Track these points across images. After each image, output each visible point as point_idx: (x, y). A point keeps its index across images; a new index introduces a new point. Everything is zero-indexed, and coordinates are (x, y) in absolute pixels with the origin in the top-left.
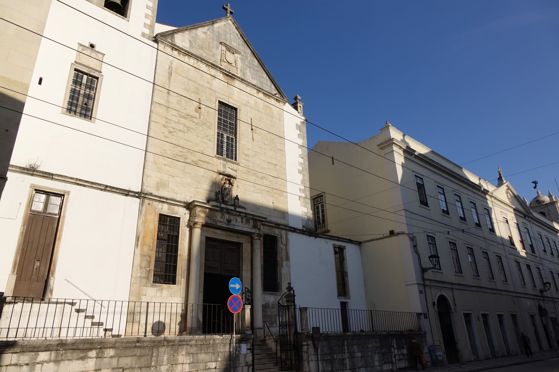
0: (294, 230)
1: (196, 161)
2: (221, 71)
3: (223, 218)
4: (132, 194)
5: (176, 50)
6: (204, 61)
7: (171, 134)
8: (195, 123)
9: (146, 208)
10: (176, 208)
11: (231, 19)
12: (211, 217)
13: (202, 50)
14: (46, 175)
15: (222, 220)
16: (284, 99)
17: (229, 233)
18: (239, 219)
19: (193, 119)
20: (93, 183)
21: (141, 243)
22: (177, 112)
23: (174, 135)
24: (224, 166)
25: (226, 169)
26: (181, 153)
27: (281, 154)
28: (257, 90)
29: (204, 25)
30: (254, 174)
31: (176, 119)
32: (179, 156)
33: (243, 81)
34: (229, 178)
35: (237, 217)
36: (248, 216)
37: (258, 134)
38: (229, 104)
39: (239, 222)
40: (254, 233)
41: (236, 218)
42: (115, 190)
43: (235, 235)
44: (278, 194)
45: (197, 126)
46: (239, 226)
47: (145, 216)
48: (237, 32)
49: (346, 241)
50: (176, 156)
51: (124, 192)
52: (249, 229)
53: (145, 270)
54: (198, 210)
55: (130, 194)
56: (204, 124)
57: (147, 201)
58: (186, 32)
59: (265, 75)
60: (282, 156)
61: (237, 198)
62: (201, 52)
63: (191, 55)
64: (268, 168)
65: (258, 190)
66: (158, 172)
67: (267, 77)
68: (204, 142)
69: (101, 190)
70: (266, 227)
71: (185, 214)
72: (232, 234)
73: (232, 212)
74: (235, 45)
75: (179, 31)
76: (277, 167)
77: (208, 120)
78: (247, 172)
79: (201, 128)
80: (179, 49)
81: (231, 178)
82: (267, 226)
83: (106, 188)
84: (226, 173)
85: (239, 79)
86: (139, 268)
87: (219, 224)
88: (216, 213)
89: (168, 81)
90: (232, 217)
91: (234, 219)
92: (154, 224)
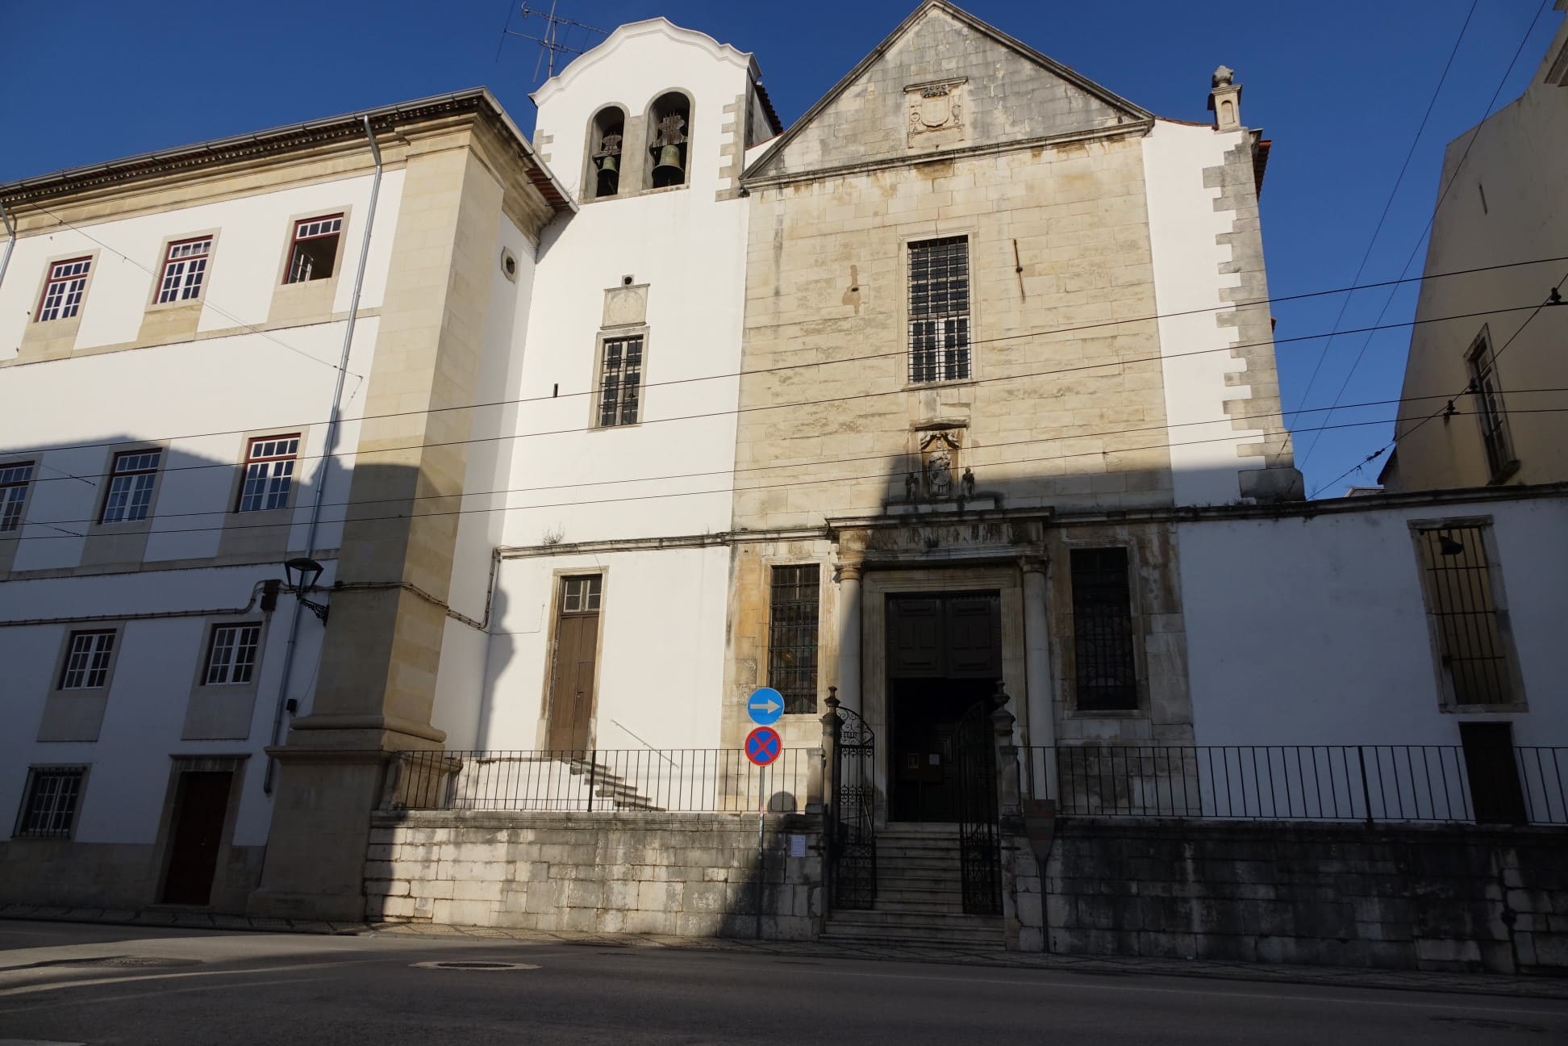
0: (1196, 514)
1: (851, 422)
2: (908, 165)
3: (916, 539)
4: (710, 541)
5: (787, 184)
6: (855, 168)
7: (787, 383)
8: (843, 333)
9: (742, 562)
10: (807, 544)
11: (934, 5)
12: (881, 544)
13: (854, 142)
14: (568, 549)
15: (912, 546)
16: (1139, 118)
17: (949, 573)
18: (965, 532)
19: (840, 323)
20: (637, 541)
21: (736, 634)
22: (797, 328)
23: (793, 384)
24: (931, 405)
25: (934, 410)
26: (814, 417)
27: (1136, 294)
28: (1032, 147)
29: (854, 77)
30: (1030, 394)
31: (796, 345)
32: (807, 425)
33: (977, 153)
34: (943, 432)
35: (958, 528)
36: (987, 517)
37: (1040, 275)
38: (940, 237)
39: (965, 538)
40: (1020, 557)
41: (956, 530)
42: (678, 543)
43: (970, 573)
44: (1127, 421)
45: (849, 337)
46: (964, 550)
47: (741, 578)
48: (958, 25)
49: (1488, 494)
50: (801, 428)
51: (693, 542)
52: (999, 551)
53: (747, 690)
54: (844, 537)
55: (706, 541)
56: (868, 322)
57: (741, 547)
58: (810, 126)
59: (1062, 88)
60: (1139, 299)
61: (969, 477)
62: (852, 148)
63: (822, 175)
64: (1083, 358)
65: (1043, 433)
66: (763, 477)
67: (1070, 87)
68: (870, 367)
69: (656, 548)
70: (1077, 531)
71: (829, 553)
72: (959, 573)
73: (935, 519)
74: (953, 65)
75: (790, 136)
76: (1120, 341)
77: (878, 309)
78: (1005, 395)
79: (860, 338)
80: (793, 179)
81: (947, 431)
82: (1082, 526)
83: (662, 543)
84: (937, 420)
85: (966, 154)
86: (734, 686)
87: (902, 558)
88: (895, 533)
89: (773, 268)
90: (942, 532)
91: (948, 536)
92: (760, 590)
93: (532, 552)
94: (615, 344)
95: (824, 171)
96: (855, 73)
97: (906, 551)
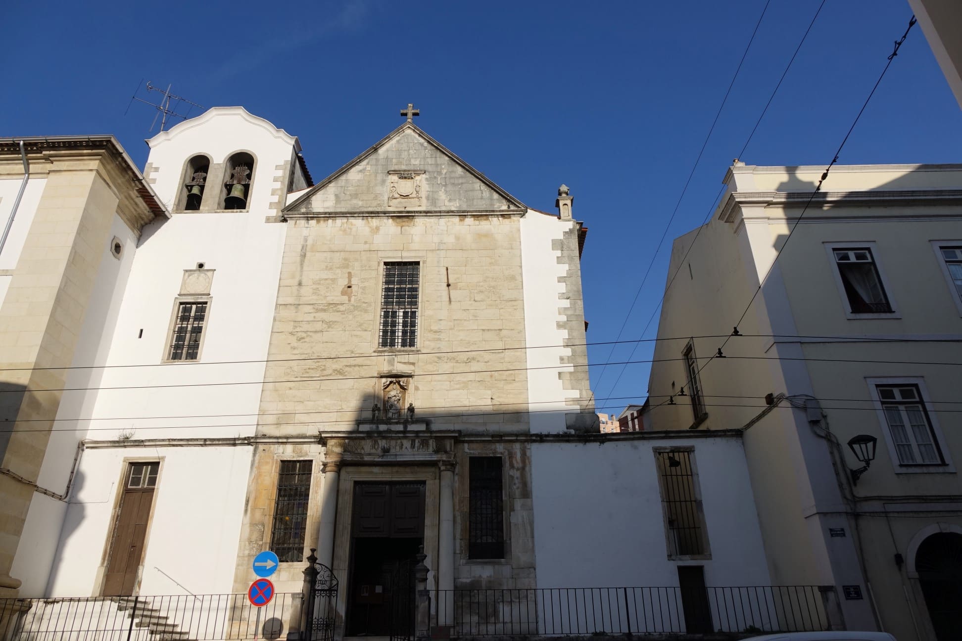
0: (541, 438)
1: (341, 369)
2: (388, 216)
3: (376, 447)
4: (240, 442)
5: (312, 218)
6: (355, 214)
7: (301, 341)
8: (340, 313)
9: (261, 457)
10: (305, 447)
11: (409, 127)
12: (354, 449)
13: (356, 198)
14: (137, 444)
15: (373, 451)
16: (519, 207)
17: (395, 469)
18: (407, 444)
19: (338, 307)
20: (188, 440)
21: (251, 507)
22: (311, 307)
23: (305, 342)
24: (391, 363)
25: (393, 365)
26: (317, 364)
27: (514, 306)
28: (459, 215)
29: (358, 160)
30: (450, 360)
31: (310, 318)
32: (312, 369)
33: (428, 214)
34: (397, 379)
35: (403, 441)
36: (421, 435)
37: (460, 289)
38: (404, 260)
39: (406, 448)
40: (439, 461)
41: (401, 442)
42: (217, 443)
43: (408, 469)
44: (506, 380)
45: (344, 316)
46: (406, 455)
47: (259, 468)
48: (422, 140)
50: (308, 371)
51: (228, 442)
52: (427, 456)
53: (256, 546)
54: (330, 444)
55: (237, 442)
56: (356, 308)
57: (261, 447)
58: (330, 185)
59: (478, 184)
60: (515, 309)
61: (411, 409)
62: (355, 201)
63: (334, 216)
64: (482, 341)
65: (457, 384)
66: (280, 401)
67: (482, 184)
68: (355, 336)
69: (201, 445)
70: (474, 445)
71: (320, 453)
72: (401, 469)
73: (389, 435)
74: (417, 162)
75: (316, 190)
76: (504, 333)
77: (363, 300)
78: (436, 359)
79: (351, 317)
80: (316, 216)
81: (400, 379)
82: (477, 443)
83: (206, 442)
84: (394, 372)
85: (422, 214)
86: (247, 543)
87: (366, 458)
88: (363, 442)
89: (299, 268)
90: (393, 443)
91: (396, 446)
92: (271, 476)
93: (109, 445)
94: (187, 306)
95: (336, 213)
96: (359, 158)
97: (369, 454)
